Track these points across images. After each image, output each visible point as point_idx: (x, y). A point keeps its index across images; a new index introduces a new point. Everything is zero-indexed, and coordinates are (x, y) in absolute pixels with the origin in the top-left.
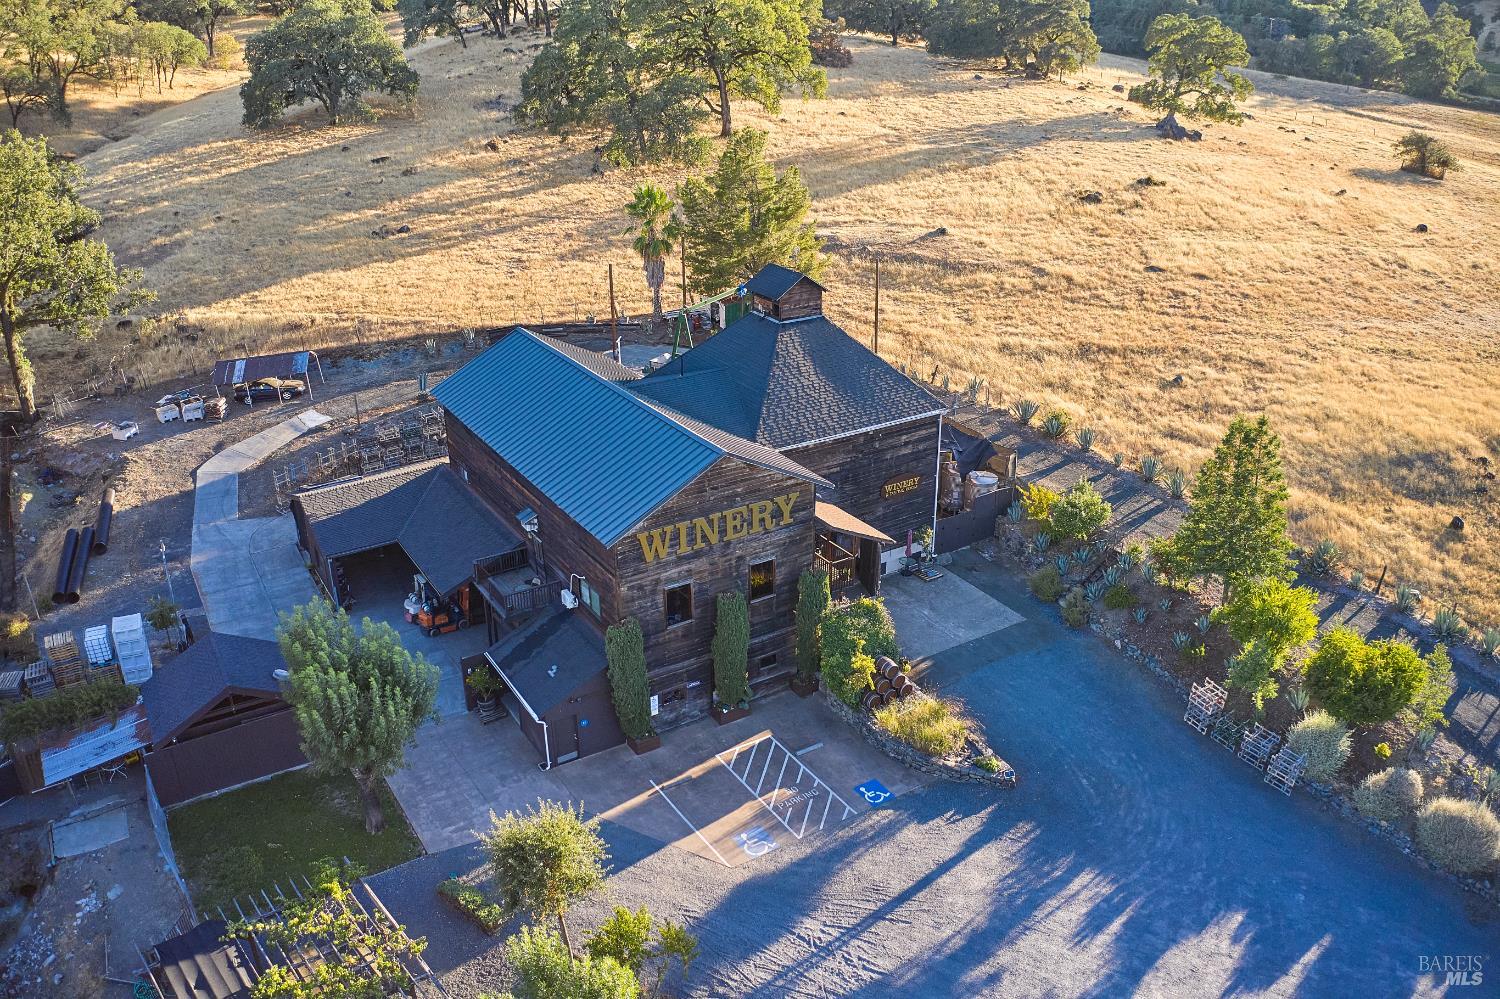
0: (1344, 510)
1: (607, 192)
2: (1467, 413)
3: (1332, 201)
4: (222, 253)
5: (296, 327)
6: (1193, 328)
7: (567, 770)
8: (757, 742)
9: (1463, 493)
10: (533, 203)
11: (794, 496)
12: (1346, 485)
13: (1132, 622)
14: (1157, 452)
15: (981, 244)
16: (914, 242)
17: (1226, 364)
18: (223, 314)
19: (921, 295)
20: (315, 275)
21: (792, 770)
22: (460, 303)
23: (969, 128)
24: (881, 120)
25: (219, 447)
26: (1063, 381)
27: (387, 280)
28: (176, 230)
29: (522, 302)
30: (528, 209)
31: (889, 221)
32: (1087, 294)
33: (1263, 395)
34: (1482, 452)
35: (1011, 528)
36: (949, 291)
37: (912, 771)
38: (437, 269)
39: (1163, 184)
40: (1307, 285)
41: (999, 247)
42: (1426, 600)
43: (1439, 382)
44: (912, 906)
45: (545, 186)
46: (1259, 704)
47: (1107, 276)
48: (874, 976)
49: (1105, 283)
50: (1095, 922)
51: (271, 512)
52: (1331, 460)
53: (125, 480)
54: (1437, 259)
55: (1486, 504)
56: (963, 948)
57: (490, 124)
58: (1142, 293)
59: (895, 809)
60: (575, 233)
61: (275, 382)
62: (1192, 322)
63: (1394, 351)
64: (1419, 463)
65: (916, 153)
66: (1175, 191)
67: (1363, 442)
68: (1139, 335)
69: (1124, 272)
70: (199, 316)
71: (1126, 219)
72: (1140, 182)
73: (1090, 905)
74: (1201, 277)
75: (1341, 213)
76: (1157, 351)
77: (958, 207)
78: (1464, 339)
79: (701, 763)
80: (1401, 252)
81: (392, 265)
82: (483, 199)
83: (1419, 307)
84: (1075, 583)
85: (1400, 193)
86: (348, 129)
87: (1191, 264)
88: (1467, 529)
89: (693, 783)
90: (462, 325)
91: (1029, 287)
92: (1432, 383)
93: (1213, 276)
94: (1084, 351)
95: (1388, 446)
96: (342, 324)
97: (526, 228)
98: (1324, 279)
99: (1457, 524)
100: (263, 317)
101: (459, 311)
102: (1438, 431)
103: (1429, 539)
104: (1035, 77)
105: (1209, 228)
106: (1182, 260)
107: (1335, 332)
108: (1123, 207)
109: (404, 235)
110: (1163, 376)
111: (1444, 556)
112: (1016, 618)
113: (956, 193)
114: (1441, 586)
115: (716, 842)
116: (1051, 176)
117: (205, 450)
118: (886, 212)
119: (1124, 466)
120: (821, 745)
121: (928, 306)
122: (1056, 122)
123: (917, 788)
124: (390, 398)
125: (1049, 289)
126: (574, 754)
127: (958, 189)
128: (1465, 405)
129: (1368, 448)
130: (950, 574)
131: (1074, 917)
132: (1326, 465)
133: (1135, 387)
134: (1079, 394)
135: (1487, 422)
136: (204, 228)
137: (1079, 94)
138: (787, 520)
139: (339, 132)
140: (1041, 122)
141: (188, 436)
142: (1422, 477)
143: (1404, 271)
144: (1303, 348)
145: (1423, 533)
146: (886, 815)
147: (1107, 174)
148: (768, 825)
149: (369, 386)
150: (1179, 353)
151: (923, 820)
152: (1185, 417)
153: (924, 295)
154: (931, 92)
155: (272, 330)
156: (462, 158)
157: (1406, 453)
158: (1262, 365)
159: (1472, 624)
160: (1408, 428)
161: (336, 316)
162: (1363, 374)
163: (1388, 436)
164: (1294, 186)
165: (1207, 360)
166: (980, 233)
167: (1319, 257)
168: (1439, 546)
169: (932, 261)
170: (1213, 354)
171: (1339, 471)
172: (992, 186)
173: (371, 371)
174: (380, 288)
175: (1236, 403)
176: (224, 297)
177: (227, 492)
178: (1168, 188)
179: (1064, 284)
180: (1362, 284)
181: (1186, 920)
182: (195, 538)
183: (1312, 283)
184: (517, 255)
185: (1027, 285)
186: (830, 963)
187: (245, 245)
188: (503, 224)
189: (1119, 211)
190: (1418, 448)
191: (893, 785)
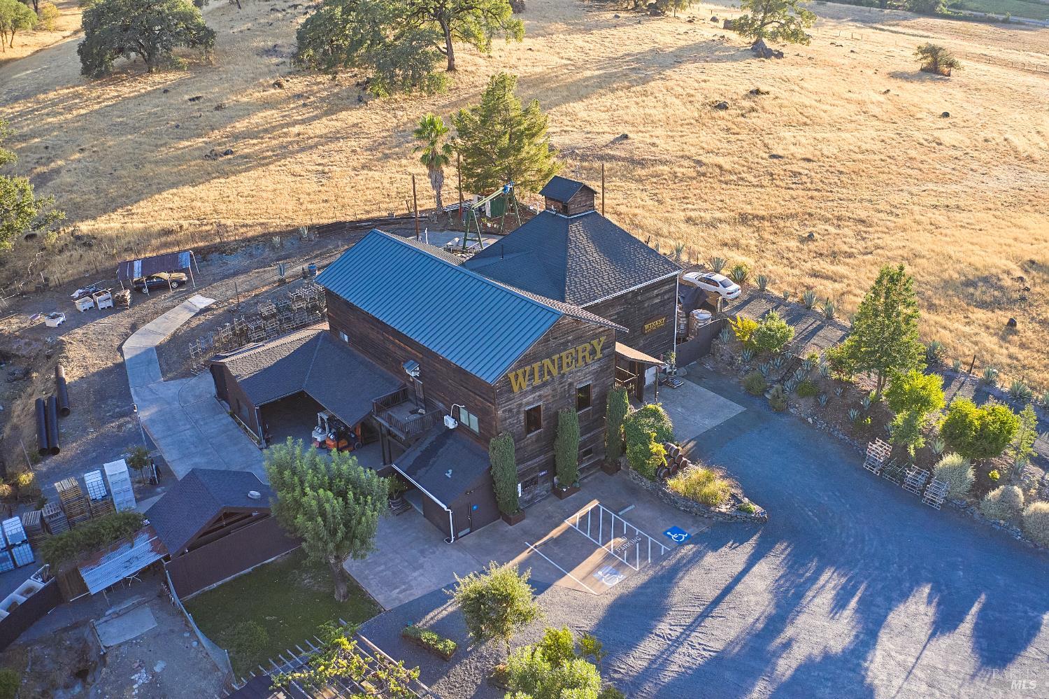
0: (939, 319)
1: (373, 116)
2: (1004, 247)
3: (882, 98)
4: (92, 177)
5: (167, 232)
6: (812, 198)
7: (465, 541)
8: (590, 509)
9: (1012, 302)
10: (321, 127)
11: (603, 339)
12: (937, 302)
13: (818, 405)
14: (809, 288)
15: (654, 145)
16: (607, 145)
17: (839, 223)
18: (109, 224)
19: (620, 184)
20: (171, 191)
21: (619, 526)
22: (290, 207)
23: (622, 57)
24: (558, 53)
25: (134, 328)
26: (734, 241)
27: (227, 192)
28: (50, 160)
29: (336, 204)
30: (318, 132)
31: (586, 130)
32: (734, 177)
33: (869, 244)
34: (1019, 273)
35: (723, 346)
36: (640, 180)
37: (698, 518)
38: (263, 181)
39: (768, 93)
40: (879, 162)
41: (667, 146)
42: (1001, 375)
43: (982, 226)
44: (723, 605)
45: (326, 114)
46: (912, 453)
47: (746, 164)
48: (712, 653)
49: (745, 169)
50: (840, 603)
51: (188, 374)
52: (924, 285)
53: (67, 357)
54: (960, 137)
55: (1027, 308)
56: (763, 630)
57: (272, 68)
58: (772, 175)
59: (696, 544)
60: (358, 149)
61: (165, 275)
62: (810, 193)
63: (948, 206)
64: (980, 284)
65: (591, 78)
66: (777, 98)
67: (942, 271)
68: (777, 205)
69: (756, 160)
70: (90, 228)
71: (748, 120)
72: (751, 92)
73: (834, 592)
74: (809, 160)
75: (890, 107)
76: (792, 216)
77: (630, 117)
78: (990, 194)
79: (556, 527)
80: (937, 134)
81: (227, 180)
82: (282, 126)
83: (956, 173)
84: (774, 382)
85: (924, 88)
86: (163, 75)
87: (800, 152)
88: (1019, 326)
89: (555, 541)
90: (296, 224)
91: (694, 174)
92: (978, 227)
93: (816, 159)
94: (744, 219)
95: (959, 273)
96: (204, 228)
97: (320, 147)
98: (889, 157)
99: (1012, 323)
100: (141, 226)
101: (291, 214)
102: (989, 261)
103: (996, 334)
104: (657, 14)
105: (805, 124)
106: (793, 149)
107: (905, 194)
108: (744, 112)
109: (229, 156)
110: (800, 233)
111: (1007, 345)
112: (739, 409)
113: (627, 107)
114: (1009, 365)
115: (583, 579)
116: (689, 91)
117: (123, 330)
118: (581, 124)
119: (790, 299)
120: (633, 506)
121: (629, 192)
122: (681, 49)
123: (704, 529)
124: (256, 282)
125: (708, 175)
126: (468, 530)
127: (627, 104)
128: (1002, 241)
129: (946, 276)
130: (689, 382)
131: (825, 601)
132: (921, 289)
133: (784, 243)
134: (746, 249)
135: (1018, 253)
136: (72, 158)
137: (689, 26)
138: (599, 355)
139: (157, 78)
140: (671, 50)
141: (106, 320)
142: (984, 293)
143: (941, 147)
144: (888, 208)
145: (991, 331)
146: (689, 549)
147: (728, 88)
148: (614, 562)
149: (235, 274)
150: (807, 216)
151: (715, 549)
152: (821, 262)
153: (623, 184)
154: (588, 30)
155: (150, 236)
156: (257, 95)
157: (971, 277)
158: (863, 222)
159: (1033, 388)
160: (969, 260)
161: (197, 222)
162: (931, 224)
163: (958, 266)
164: (854, 89)
165: (827, 220)
166: (652, 136)
167: (883, 141)
168: (1003, 338)
169: (624, 159)
170: (830, 216)
171: (930, 292)
172: (650, 101)
173: (234, 262)
174: (224, 199)
175: (853, 250)
176: (105, 212)
177: (150, 362)
178: (772, 96)
179: (718, 170)
180: (915, 158)
181: (894, 595)
182: (135, 398)
183: (882, 160)
184: (320, 168)
185: (692, 173)
186: (681, 650)
187: (109, 170)
188: (302, 145)
189: (743, 115)
190: (978, 273)
191: (688, 528)
